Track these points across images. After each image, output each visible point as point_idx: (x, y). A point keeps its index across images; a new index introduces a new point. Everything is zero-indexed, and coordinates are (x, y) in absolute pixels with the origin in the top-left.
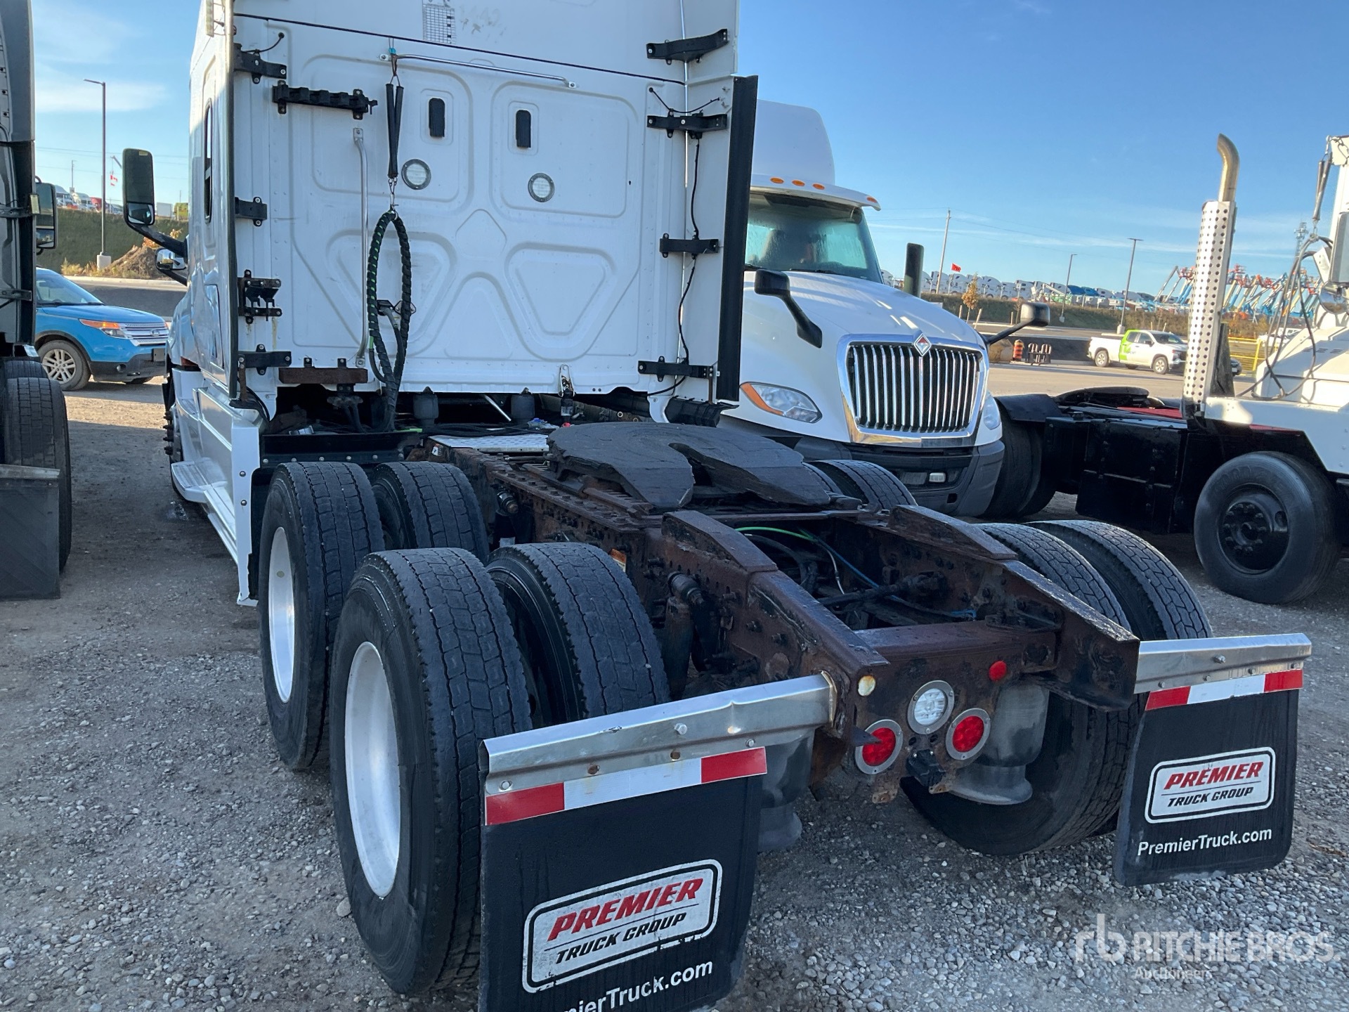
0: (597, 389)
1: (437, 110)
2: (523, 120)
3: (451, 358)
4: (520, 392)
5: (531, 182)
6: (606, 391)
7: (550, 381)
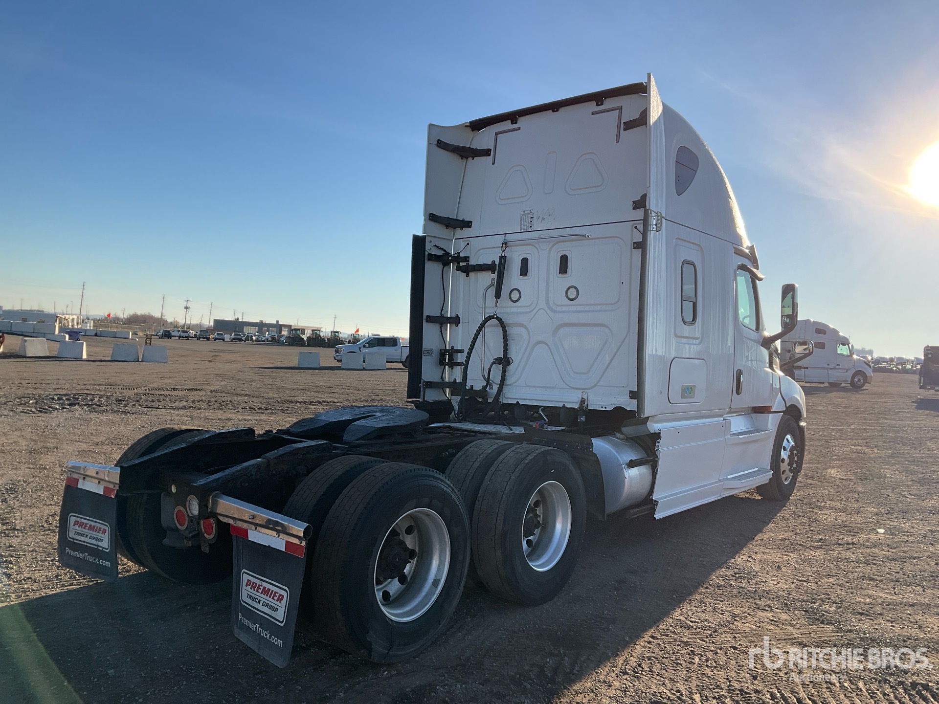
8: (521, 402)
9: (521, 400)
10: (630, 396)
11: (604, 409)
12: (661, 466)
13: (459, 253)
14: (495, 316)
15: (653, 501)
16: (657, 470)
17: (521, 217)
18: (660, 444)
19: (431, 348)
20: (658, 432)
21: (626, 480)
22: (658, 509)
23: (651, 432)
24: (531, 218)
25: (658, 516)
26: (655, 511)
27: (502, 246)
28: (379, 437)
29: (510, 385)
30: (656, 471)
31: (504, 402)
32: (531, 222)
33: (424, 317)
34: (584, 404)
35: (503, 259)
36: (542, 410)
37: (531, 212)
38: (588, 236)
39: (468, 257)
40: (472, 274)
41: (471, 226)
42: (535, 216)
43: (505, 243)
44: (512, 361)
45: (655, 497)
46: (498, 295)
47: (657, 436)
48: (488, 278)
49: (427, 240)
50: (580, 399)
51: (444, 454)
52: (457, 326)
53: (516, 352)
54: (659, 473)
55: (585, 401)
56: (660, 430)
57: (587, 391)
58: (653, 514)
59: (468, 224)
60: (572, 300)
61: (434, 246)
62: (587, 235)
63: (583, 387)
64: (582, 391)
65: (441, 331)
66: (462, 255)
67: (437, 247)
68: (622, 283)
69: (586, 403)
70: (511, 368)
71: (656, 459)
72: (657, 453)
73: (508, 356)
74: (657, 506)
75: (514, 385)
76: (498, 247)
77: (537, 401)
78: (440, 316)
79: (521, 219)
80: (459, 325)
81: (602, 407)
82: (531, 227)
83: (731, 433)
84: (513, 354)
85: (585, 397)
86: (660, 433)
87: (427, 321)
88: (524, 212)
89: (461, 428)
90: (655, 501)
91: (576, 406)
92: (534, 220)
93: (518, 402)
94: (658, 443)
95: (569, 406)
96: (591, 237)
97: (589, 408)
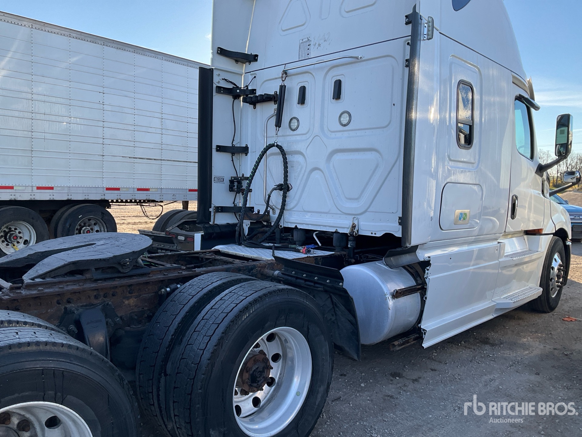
0: (374, 233)
1: (303, 90)
2: (338, 85)
3: (305, 211)
4: (334, 231)
5: (340, 116)
6: (379, 235)
7: (348, 227)
8: (299, 227)
9: (299, 225)
10: (399, 223)
11: (373, 235)
12: (429, 294)
13: (247, 86)
14: (276, 144)
15: (422, 330)
16: (426, 298)
17: (300, 46)
18: (429, 272)
19: (222, 176)
20: (427, 259)
21: (390, 311)
22: (425, 337)
23: (421, 260)
24: (309, 45)
25: (425, 345)
26: (423, 339)
27: (282, 77)
28: (72, 273)
29: (290, 210)
30: (424, 299)
31: (285, 226)
32: (308, 49)
33: (214, 147)
34: (355, 229)
35: (283, 88)
36: (316, 235)
37: (308, 40)
38: (361, 58)
39: (255, 90)
40: (258, 106)
41: (257, 59)
42: (312, 43)
43: (285, 72)
44: (291, 187)
45: (423, 325)
46: (278, 124)
47: (426, 264)
48: (271, 108)
49: (215, 73)
50: (351, 225)
51: (163, 290)
52: (246, 155)
53: (295, 178)
54: (427, 302)
55: (355, 226)
56: (429, 257)
57: (358, 217)
58: (421, 343)
59: (254, 58)
60: (345, 125)
61: (223, 79)
62: (359, 57)
63: (354, 213)
64: (353, 216)
65: (233, 160)
66: (250, 88)
67: (226, 80)
68: (394, 105)
69: (356, 228)
70: (290, 194)
71: (425, 287)
72: (427, 281)
73: (288, 182)
74: (425, 334)
75: (293, 210)
76: (279, 78)
77: (313, 226)
78: (231, 146)
79: (300, 47)
80: (248, 154)
81: (372, 233)
82: (308, 54)
83: (505, 254)
84: (291, 181)
85: (356, 223)
86: (430, 261)
87: (217, 151)
88: (302, 40)
89: (228, 252)
90: (424, 330)
91: (347, 231)
92: (312, 47)
93: (296, 226)
94: (428, 270)
95: (341, 231)
96: (364, 59)
97: (360, 233)
